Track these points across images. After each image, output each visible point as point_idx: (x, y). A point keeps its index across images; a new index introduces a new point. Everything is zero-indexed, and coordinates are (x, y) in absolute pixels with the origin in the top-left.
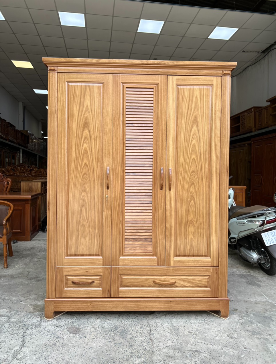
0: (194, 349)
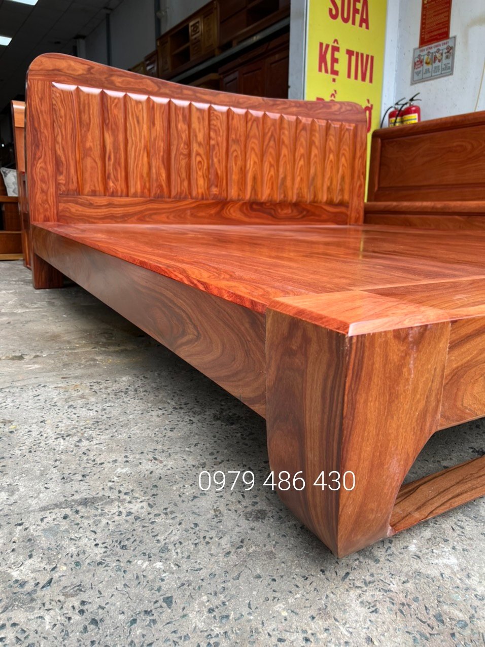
0: (77, 497)
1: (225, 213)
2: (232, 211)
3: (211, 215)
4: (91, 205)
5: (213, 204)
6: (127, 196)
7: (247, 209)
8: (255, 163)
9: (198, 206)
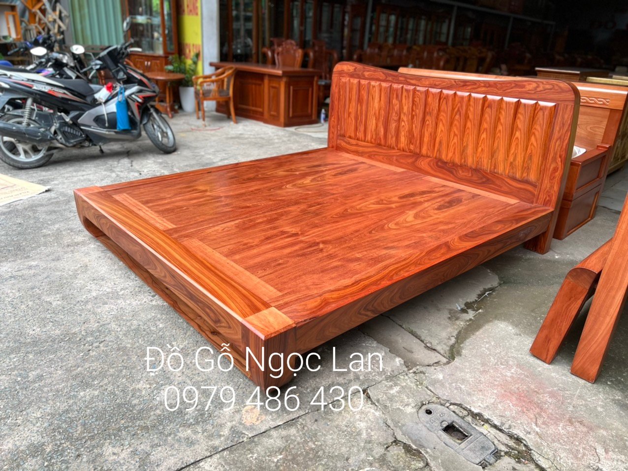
1: (418, 163)
2: (422, 163)
3: (408, 163)
4: (349, 143)
5: (410, 155)
6: (364, 141)
7: (433, 164)
8: (442, 131)
9: (400, 155)
